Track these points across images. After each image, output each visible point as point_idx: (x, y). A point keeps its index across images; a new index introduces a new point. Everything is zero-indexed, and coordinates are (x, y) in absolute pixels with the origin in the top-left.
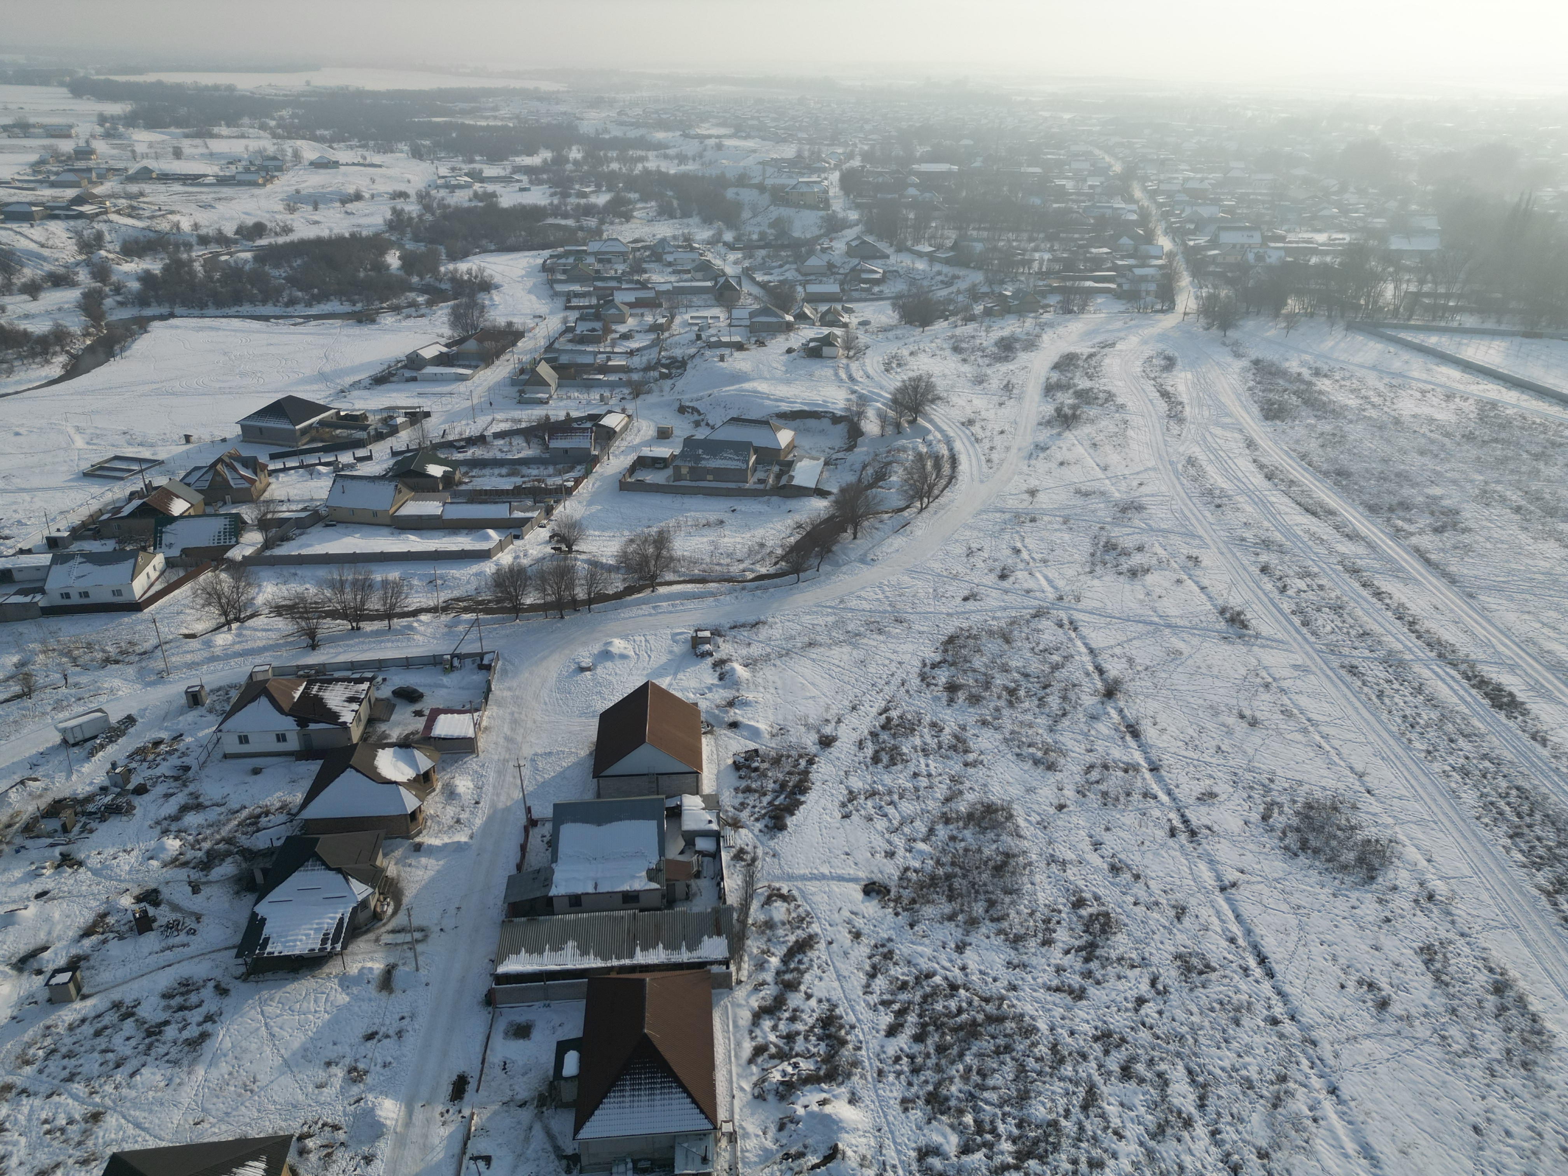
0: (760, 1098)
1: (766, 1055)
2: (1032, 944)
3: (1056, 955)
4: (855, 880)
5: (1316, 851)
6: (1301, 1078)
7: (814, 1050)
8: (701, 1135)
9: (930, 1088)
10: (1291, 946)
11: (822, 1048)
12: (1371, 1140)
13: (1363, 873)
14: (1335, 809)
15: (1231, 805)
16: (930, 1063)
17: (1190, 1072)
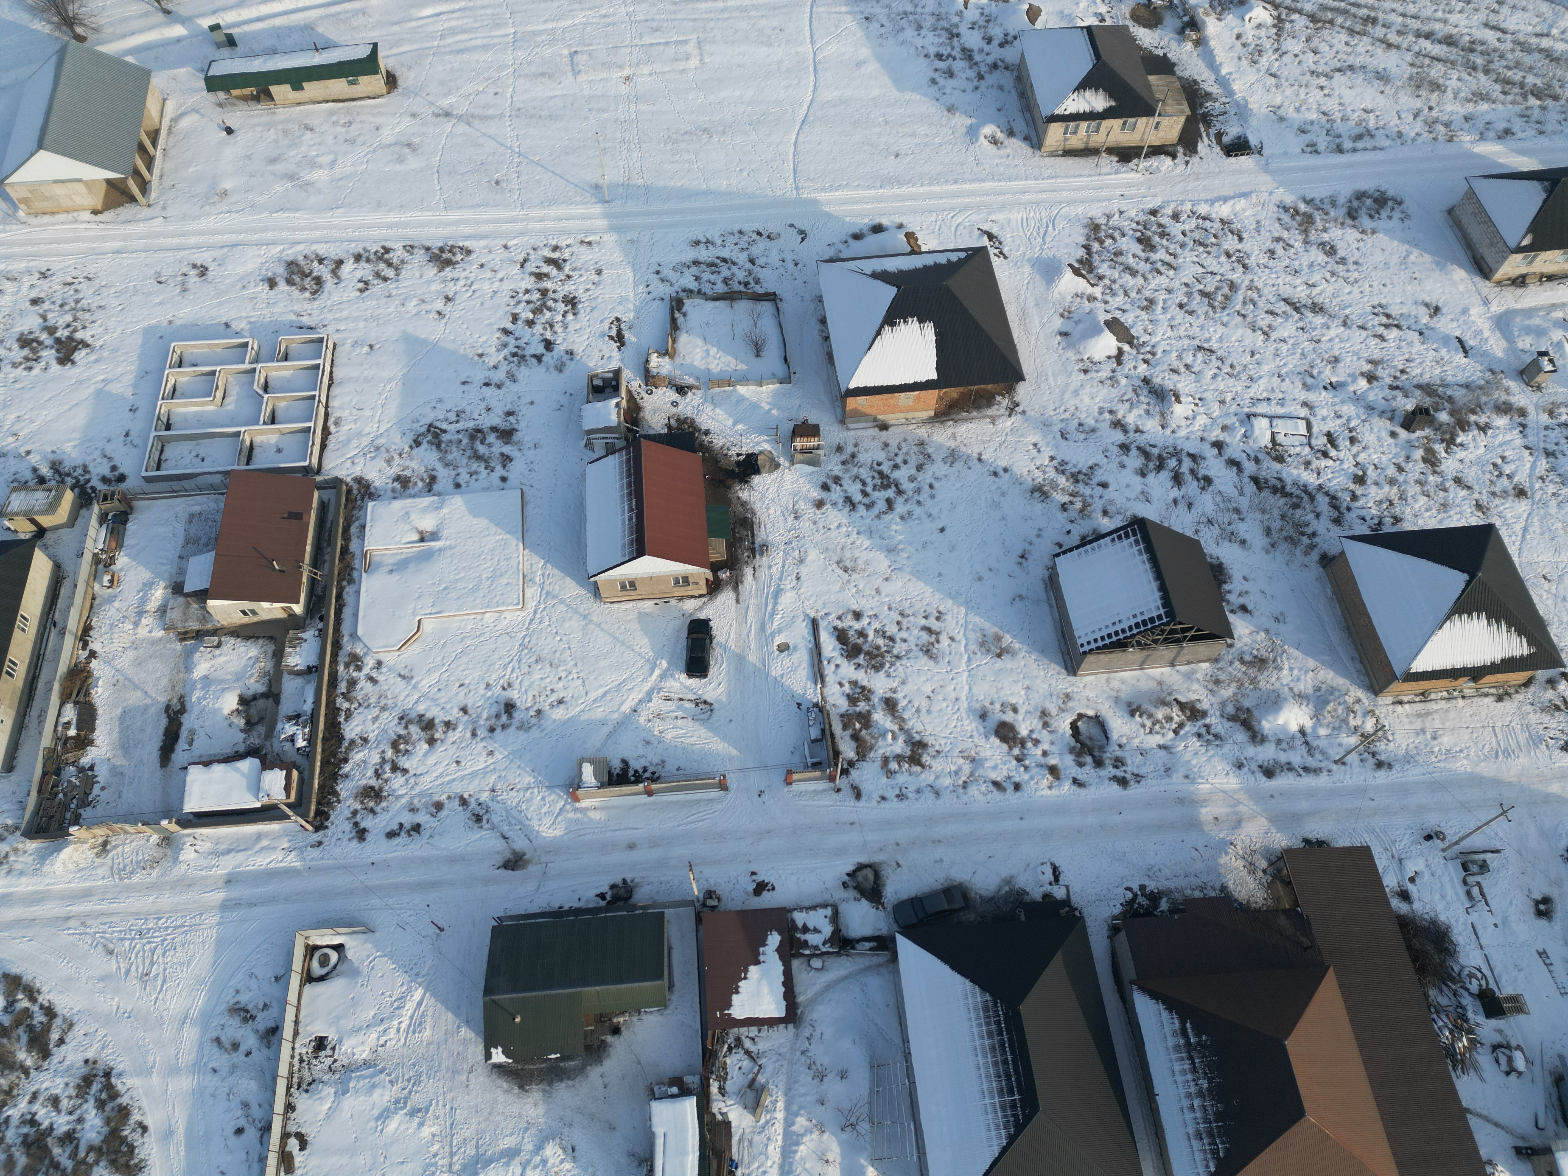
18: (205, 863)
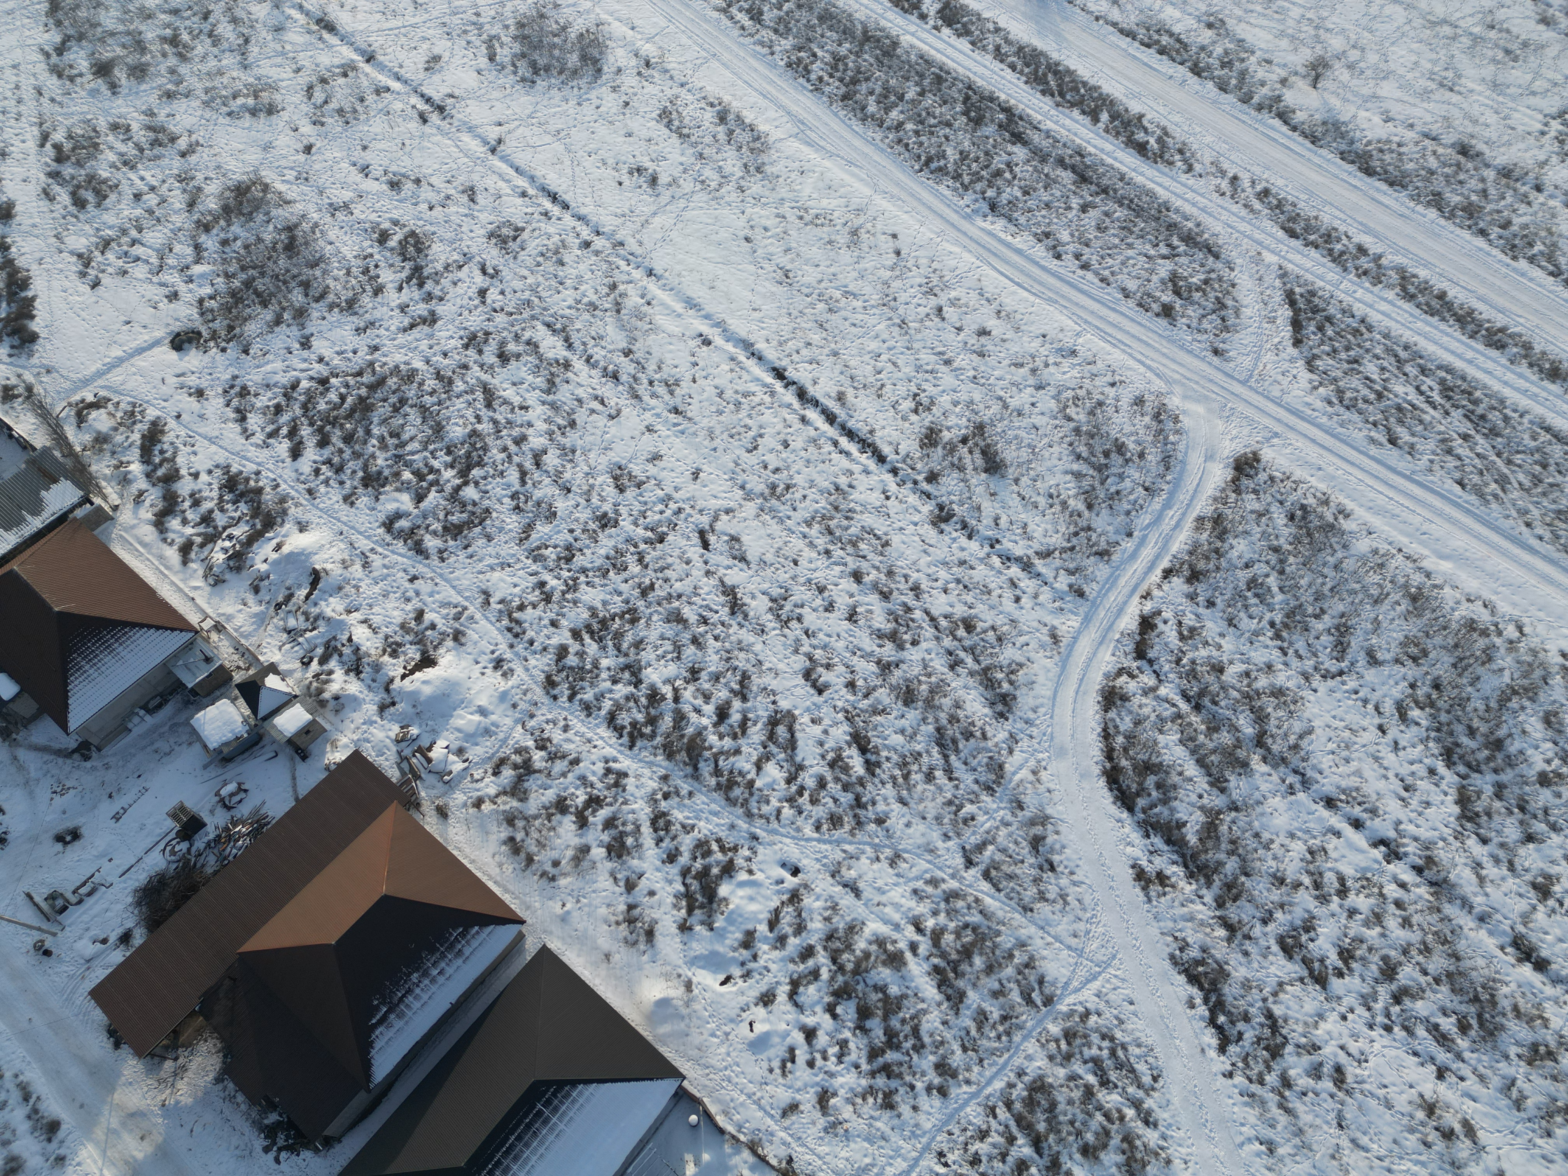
0: (218, 582)
1: (195, 548)
2: (366, 300)
3: (392, 297)
4: (157, 343)
5: (547, 69)
6: (625, 278)
7: (237, 515)
8: (189, 646)
9: (361, 474)
10: (569, 171)
11: (243, 507)
12: (690, 293)
13: (590, 70)
14: (542, 16)
15: (457, 61)
16: (347, 455)
17: (548, 325)
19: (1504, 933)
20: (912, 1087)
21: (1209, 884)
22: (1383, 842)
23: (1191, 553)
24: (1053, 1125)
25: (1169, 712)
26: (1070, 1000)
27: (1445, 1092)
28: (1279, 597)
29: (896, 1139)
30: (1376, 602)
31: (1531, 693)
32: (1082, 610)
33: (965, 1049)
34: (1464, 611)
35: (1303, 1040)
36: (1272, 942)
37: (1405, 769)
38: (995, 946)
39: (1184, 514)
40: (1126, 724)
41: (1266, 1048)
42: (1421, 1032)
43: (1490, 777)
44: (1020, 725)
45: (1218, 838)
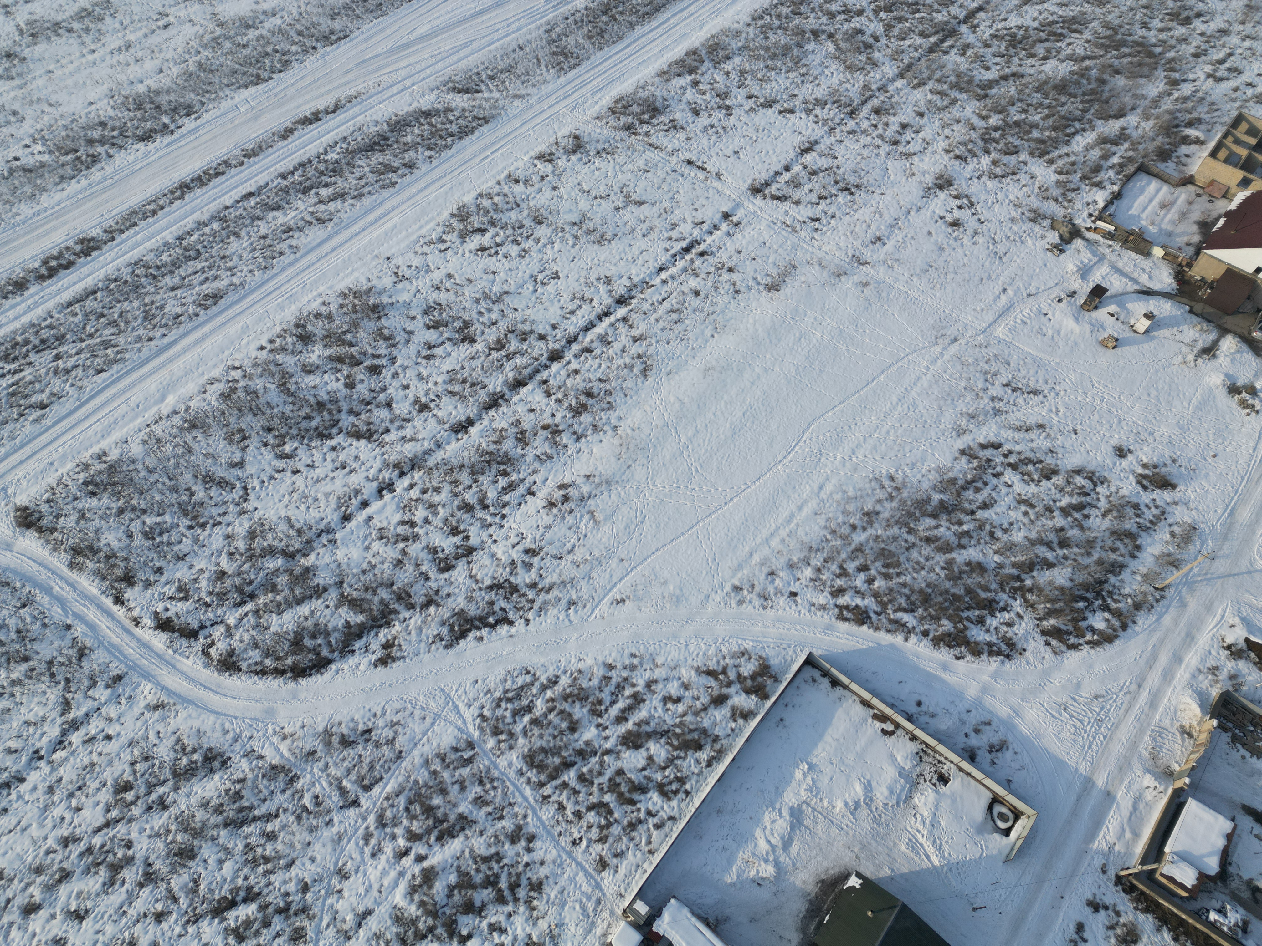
18: (1135, 787)
19: (449, 436)
20: (527, 865)
21: (396, 612)
22: (380, 491)
23: (104, 578)
24: (555, 751)
25: (251, 620)
26: (471, 728)
27: (542, 493)
28: (167, 518)
29: (563, 881)
30: (190, 452)
31: (285, 376)
32: (136, 679)
33: (501, 818)
34: (213, 397)
35: (508, 569)
36: (442, 576)
37: (329, 465)
38: (426, 785)
39: (62, 578)
40: (255, 655)
41: (512, 594)
42: (506, 498)
43: (343, 416)
44: (237, 747)
45: (362, 600)
